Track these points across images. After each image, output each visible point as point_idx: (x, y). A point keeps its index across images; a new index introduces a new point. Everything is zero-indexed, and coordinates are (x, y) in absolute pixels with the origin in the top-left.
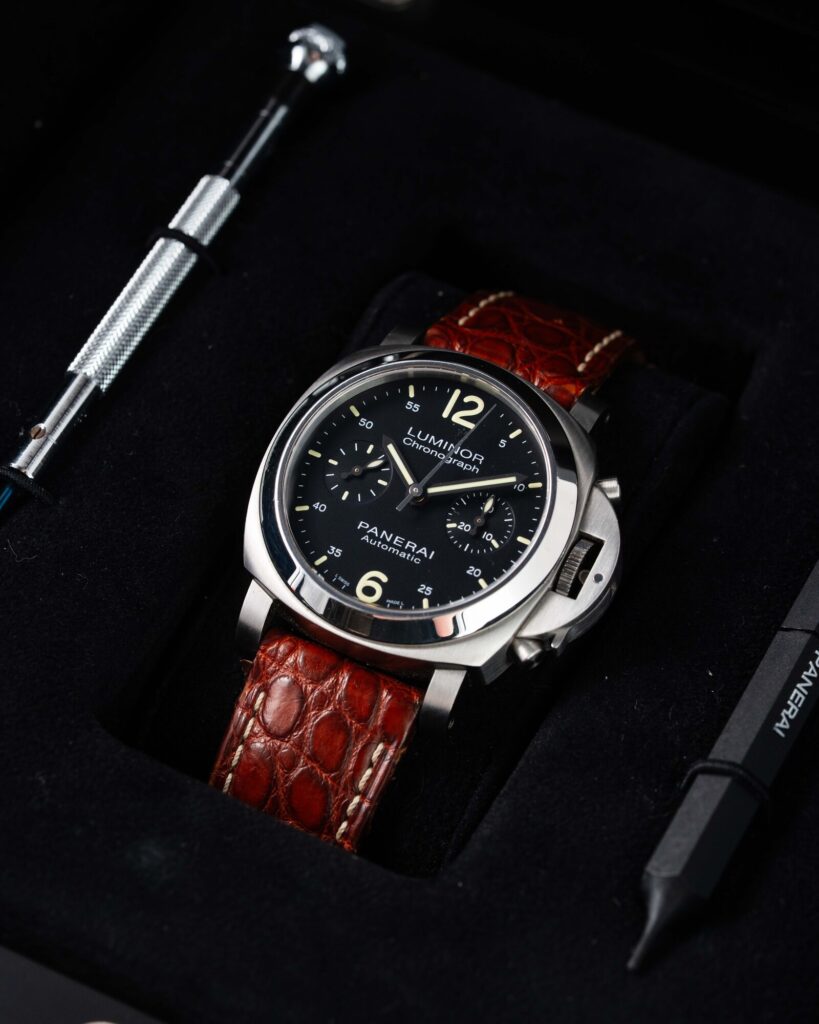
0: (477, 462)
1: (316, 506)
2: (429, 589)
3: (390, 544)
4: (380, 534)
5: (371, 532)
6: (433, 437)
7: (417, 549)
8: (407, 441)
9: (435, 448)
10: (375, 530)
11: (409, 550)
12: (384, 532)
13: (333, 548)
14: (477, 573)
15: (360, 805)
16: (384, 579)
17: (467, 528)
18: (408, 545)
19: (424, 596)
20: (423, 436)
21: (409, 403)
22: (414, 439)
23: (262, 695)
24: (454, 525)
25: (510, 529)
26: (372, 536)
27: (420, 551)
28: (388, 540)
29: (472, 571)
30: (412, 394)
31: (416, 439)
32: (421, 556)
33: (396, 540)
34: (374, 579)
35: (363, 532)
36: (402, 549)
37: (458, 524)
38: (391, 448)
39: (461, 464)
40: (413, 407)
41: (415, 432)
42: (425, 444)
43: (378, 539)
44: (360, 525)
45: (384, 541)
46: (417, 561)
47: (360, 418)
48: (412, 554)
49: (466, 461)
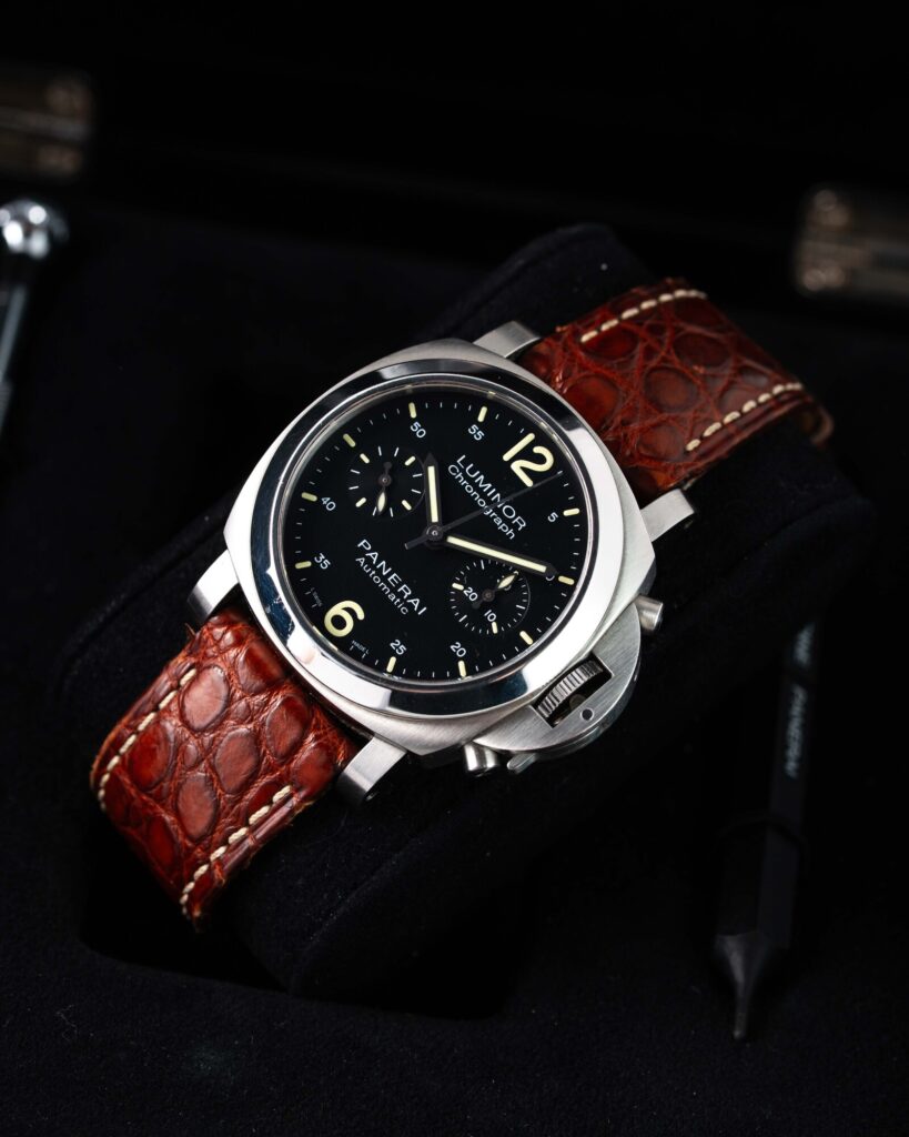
0: (517, 525)
1: (325, 501)
2: (403, 648)
3: (384, 579)
4: (378, 562)
5: (370, 555)
6: (482, 477)
7: (409, 597)
8: (453, 470)
9: (480, 491)
10: (374, 556)
11: (402, 593)
12: (384, 563)
13: (322, 557)
14: (461, 652)
15: (244, 838)
16: (361, 615)
17: (473, 597)
18: (402, 588)
19: (394, 654)
20: (472, 471)
21: (474, 427)
22: (461, 470)
23: (192, 673)
24: (460, 587)
25: (518, 618)
26: (369, 560)
27: (412, 601)
28: (384, 573)
29: (457, 648)
30: (481, 418)
31: (463, 471)
32: (411, 606)
33: (392, 577)
34: (350, 610)
35: (362, 552)
36: (394, 590)
37: (466, 588)
38: (431, 471)
39: (498, 521)
40: (477, 434)
41: (465, 463)
42: (471, 481)
43: (374, 567)
44: (362, 544)
45: (379, 572)
46: (404, 610)
47: (415, 420)
48: (402, 600)
49: (506, 521)
